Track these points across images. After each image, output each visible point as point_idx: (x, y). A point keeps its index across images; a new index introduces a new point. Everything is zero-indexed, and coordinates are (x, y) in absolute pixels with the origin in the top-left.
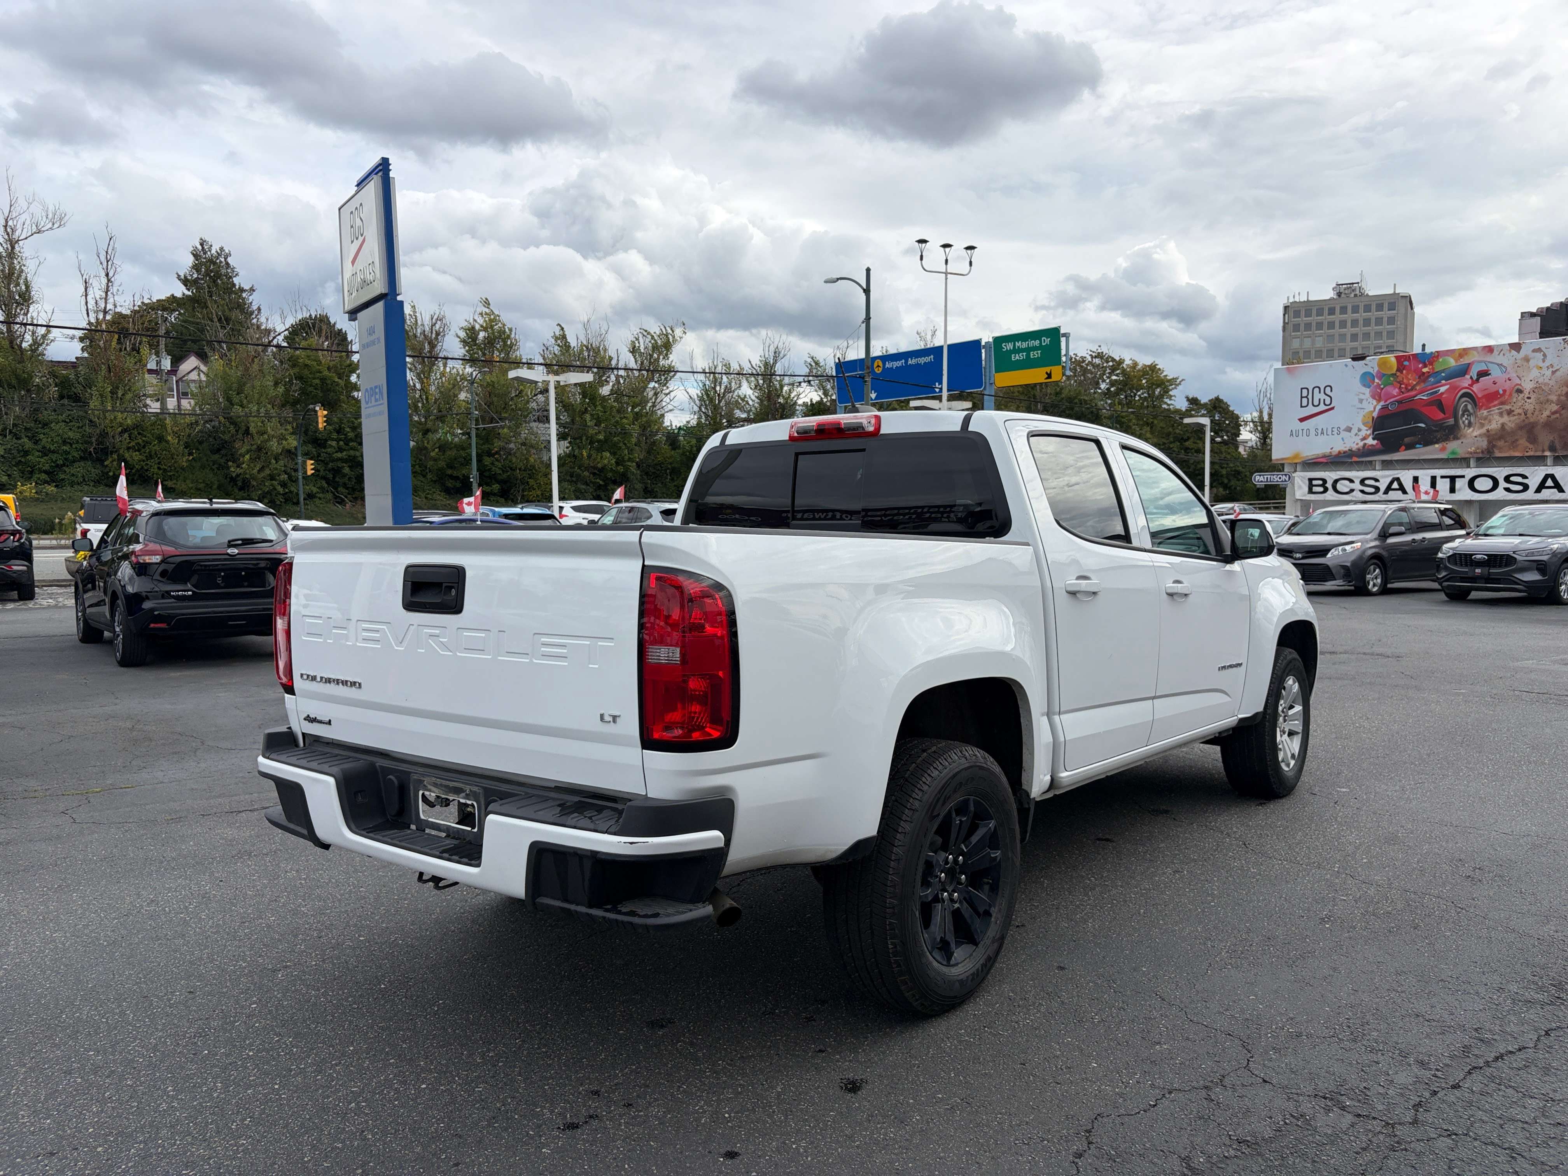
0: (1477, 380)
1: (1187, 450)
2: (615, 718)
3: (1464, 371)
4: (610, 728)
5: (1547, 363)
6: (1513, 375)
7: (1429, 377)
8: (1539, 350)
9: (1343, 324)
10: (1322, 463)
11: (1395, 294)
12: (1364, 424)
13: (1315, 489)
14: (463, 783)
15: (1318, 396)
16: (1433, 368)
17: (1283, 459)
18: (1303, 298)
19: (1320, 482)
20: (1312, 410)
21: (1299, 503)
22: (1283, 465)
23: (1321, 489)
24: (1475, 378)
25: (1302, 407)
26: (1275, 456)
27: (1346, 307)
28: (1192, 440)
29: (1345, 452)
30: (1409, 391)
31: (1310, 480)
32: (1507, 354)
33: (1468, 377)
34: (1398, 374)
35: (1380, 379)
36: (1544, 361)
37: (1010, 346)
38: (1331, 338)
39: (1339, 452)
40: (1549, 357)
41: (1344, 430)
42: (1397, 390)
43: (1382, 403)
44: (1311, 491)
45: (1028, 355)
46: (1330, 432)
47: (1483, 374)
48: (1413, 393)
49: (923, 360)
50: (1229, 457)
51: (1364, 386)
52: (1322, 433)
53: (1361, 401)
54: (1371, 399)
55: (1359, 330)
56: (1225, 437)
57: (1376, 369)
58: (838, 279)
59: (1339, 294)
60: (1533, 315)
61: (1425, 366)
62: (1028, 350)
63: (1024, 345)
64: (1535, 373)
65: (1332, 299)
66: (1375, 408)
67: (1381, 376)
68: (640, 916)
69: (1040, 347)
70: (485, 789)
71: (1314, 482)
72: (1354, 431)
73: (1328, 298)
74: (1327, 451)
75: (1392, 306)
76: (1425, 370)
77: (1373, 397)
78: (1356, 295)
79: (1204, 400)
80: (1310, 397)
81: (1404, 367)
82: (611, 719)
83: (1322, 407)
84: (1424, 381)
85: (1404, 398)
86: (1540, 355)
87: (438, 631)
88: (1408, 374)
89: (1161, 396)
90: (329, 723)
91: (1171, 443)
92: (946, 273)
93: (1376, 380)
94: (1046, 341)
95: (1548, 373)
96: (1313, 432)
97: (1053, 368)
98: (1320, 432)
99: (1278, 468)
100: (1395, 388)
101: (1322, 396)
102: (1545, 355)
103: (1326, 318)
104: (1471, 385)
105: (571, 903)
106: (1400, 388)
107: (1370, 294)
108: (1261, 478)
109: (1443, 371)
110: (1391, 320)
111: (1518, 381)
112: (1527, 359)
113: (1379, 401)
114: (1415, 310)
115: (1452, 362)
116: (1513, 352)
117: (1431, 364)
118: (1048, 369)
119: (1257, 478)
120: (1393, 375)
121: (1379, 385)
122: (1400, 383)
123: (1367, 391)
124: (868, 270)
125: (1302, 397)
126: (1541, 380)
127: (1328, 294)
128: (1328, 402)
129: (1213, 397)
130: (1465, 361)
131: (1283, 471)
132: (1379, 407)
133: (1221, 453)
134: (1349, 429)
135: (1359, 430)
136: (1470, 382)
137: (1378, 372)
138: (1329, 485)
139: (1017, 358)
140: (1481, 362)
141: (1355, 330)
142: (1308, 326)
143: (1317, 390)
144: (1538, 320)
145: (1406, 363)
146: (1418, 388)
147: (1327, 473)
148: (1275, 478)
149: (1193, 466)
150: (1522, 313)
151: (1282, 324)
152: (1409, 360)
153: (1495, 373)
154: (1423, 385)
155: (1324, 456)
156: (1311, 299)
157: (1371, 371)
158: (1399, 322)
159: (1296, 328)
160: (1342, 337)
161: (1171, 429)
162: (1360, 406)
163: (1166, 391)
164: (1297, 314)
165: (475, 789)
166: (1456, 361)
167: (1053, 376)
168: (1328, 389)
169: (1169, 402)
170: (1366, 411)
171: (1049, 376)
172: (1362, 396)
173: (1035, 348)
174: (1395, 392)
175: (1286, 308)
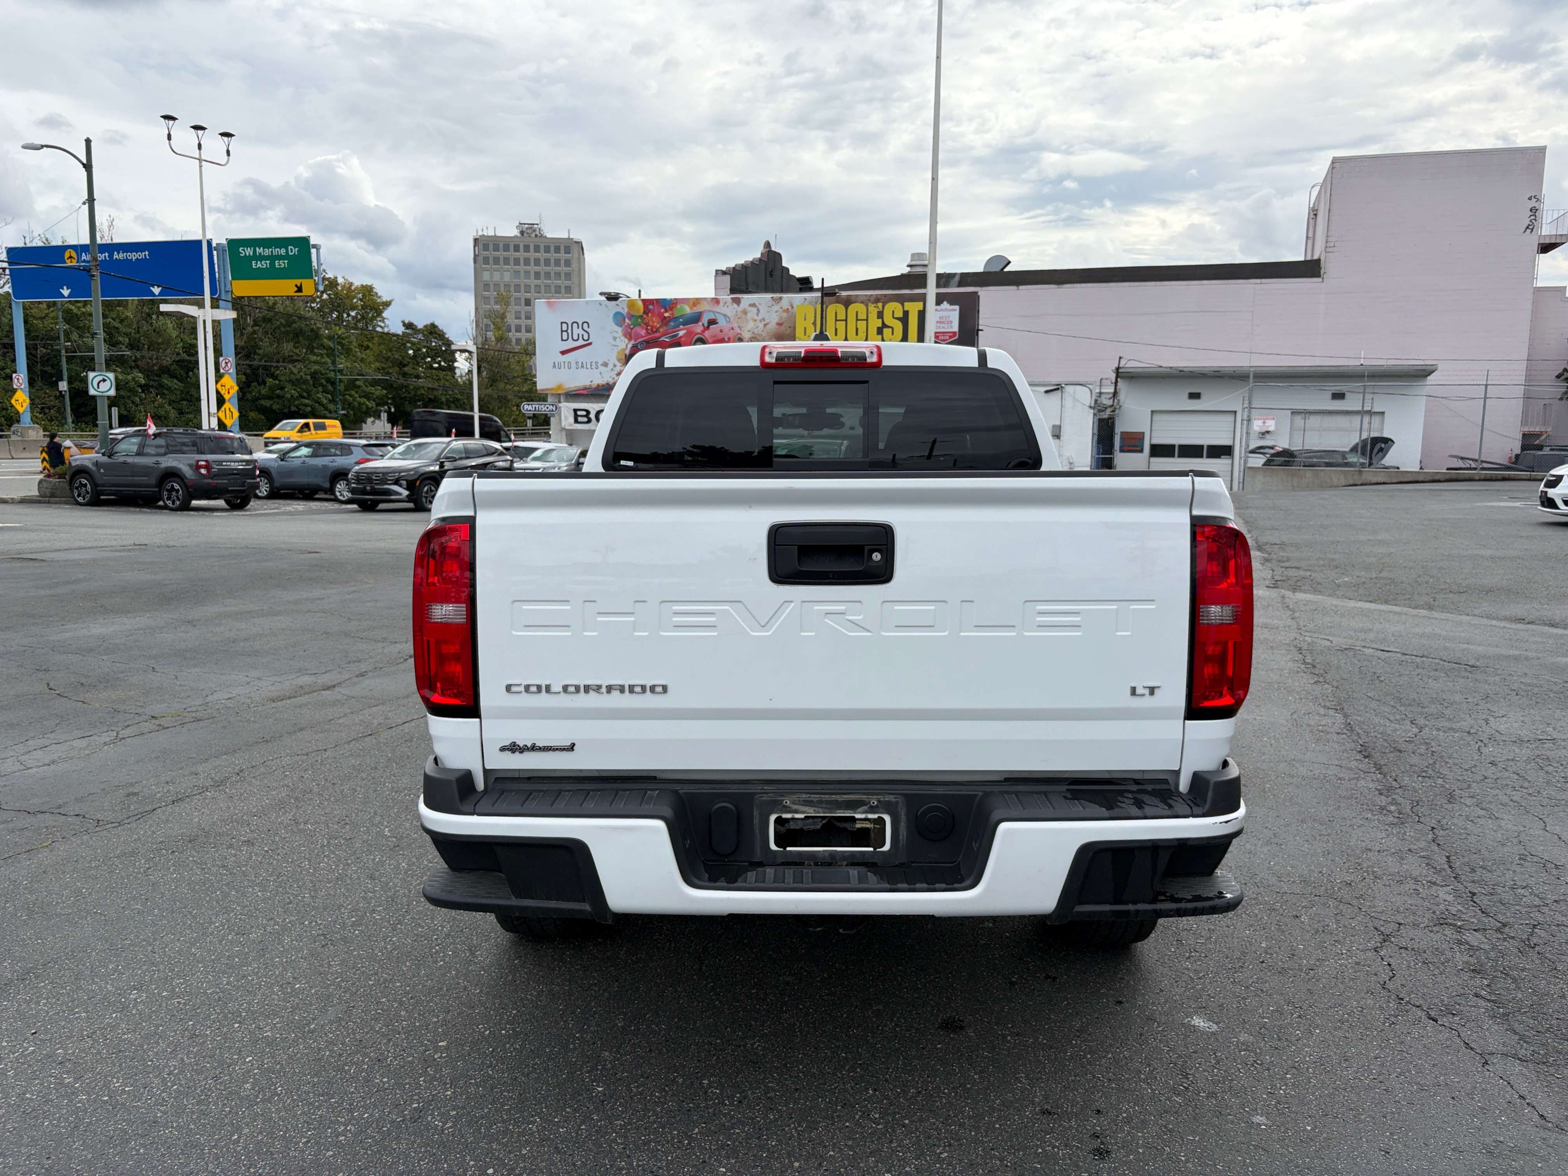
0: (708, 328)
1: (405, 375)
2: (1152, 690)
3: (696, 318)
4: (1147, 702)
5: (760, 317)
6: (735, 325)
7: (669, 321)
8: (753, 305)
9: (527, 262)
10: (583, 395)
11: (569, 238)
12: (619, 360)
13: (580, 419)
14: (864, 794)
15: (577, 331)
16: (673, 314)
17: (548, 389)
18: (491, 233)
19: (584, 413)
20: (571, 344)
21: (564, 433)
22: (547, 395)
23: (585, 419)
24: (706, 325)
25: (562, 340)
26: (540, 386)
27: (529, 246)
28: (411, 366)
29: (603, 386)
30: (654, 332)
31: (575, 411)
32: (730, 307)
33: (700, 324)
34: (645, 316)
35: (630, 319)
36: (758, 315)
37: (249, 251)
38: (517, 273)
39: (598, 385)
40: (761, 311)
41: (602, 365)
42: (644, 331)
43: (633, 342)
44: (576, 421)
45: (272, 264)
46: (589, 366)
47: (712, 322)
48: (657, 335)
49: (133, 256)
50: (447, 384)
51: (617, 325)
52: (582, 367)
53: (615, 339)
54: (623, 338)
55: (542, 269)
56: (443, 363)
57: (626, 310)
58: (42, 147)
59: (522, 233)
60: (724, 273)
61: (666, 311)
62: (272, 258)
63: (267, 252)
64: (751, 325)
65: (516, 237)
66: (627, 346)
67: (631, 317)
68: (1189, 901)
69: (286, 257)
70: (905, 795)
71: (579, 413)
72: (610, 366)
73: (512, 235)
74: (587, 383)
75: (568, 250)
76: (666, 315)
77: (625, 336)
78: (536, 236)
79: (420, 326)
80: (569, 331)
81: (649, 311)
82: (1147, 692)
83: (581, 342)
84: (666, 325)
85: (652, 339)
86: (754, 310)
87: (844, 608)
88: (653, 316)
89: (374, 318)
90: (572, 747)
91: (390, 367)
92: (200, 160)
93: (627, 321)
94: (293, 251)
95: (761, 325)
96: (573, 365)
97: (303, 281)
98: (580, 365)
99: (543, 398)
100: (643, 328)
101: (581, 332)
102: (758, 310)
103: (512, 254)
104: (704, 331)
105: (1127, 903)
106: (647, 329)
107: (549, 236)
108: (530, 408)
109: (681, 317)
110: (568, 263)
111: (739, 331)
112: (745, 312)
113: (630, 339)
114: (586, 256)
115: (687, 310)
116: (735, 305)
117: (671, 309)
118: (298, 282)
119: (526, 407)
120: (641, 317)
121: (629, 326)
122: (647, 324)
123: (619, 329)
124: (88, 142)
125: (562, 331)
126: (756, 332)
127: (513, 232)
128: (586, 337)
129: (429, 322)
130: (698, 309)
131: (546, 401)
132: (630, 346)
133: (439, 379)
134: (605, 365)
135: (615, 366)
136: (702, 328)
137: (628, 313)
138: (592, 416)
139: (259, 265)
140: (710, 311)
141: (537, 268)
142: (496, 261)
143: (575, 325)
144: (728, 278)
145: (651, 307)
146: (661, 330)
147: (590, 405)
148: (542, 408)
149: (413, 393)
150: (717, 271)
151: (472, 256)
152: (653, 304)
153: (722, 322)
154: (665, 328)
155: (585, 389)
156: (498, 234)
157: (621, 311)
158: (574, 265)
159: (486, 260)
160: (527, 273)
161: (389, 354)
162: (614, 343)
163: (379, 313)
164: (486, 247)
165: (891, 798)
166: (691, 308)
167: (303, 290)
168: (585, 325)
169: (382, 325)
170: (620, 348)
171: (300, 289)
172: (615, 335)
173: (280, 257)
174: (643, 332)
175: (476, 240)
